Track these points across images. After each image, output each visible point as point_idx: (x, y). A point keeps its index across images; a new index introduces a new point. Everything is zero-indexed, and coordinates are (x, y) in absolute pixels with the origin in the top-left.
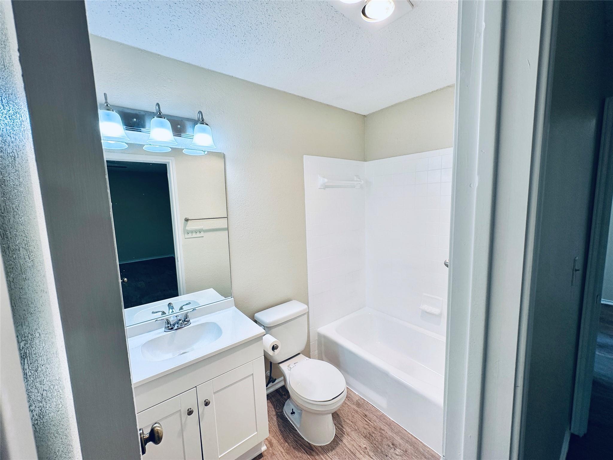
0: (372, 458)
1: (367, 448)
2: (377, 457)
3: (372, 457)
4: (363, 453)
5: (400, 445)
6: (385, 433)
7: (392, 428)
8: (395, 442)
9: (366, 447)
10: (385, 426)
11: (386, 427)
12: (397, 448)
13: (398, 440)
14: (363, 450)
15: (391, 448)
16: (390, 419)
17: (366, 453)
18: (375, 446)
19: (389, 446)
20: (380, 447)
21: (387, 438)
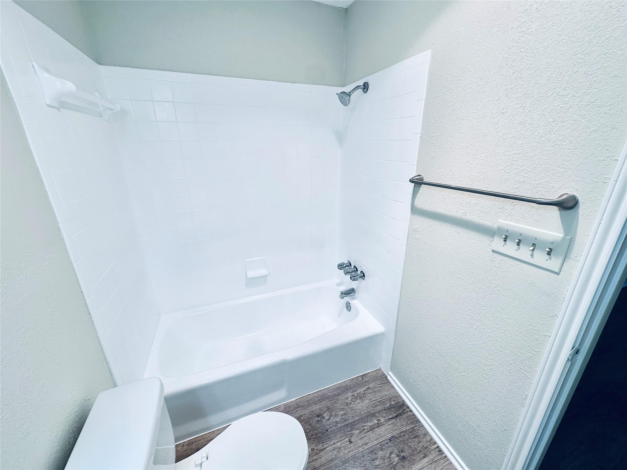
0: (325, 449)
1: (313, 447)
2: (325, 442)
3: (323, 448)
4: (316, 457)
5: (320, 409)
6: (304, 417)
7: (302, 406)
8: (317, 412)
9: (312, 449)
10: (297, 412)
11: (299, 412)
12: (322, 415)
13: (315, 408)
14: (313, 454)
15: (321, 420)
16: (292, 402)
17: (318, 452)
18: (314, 436)
19: (318, 421)
20: (316, 432)
21: (310, 418)
